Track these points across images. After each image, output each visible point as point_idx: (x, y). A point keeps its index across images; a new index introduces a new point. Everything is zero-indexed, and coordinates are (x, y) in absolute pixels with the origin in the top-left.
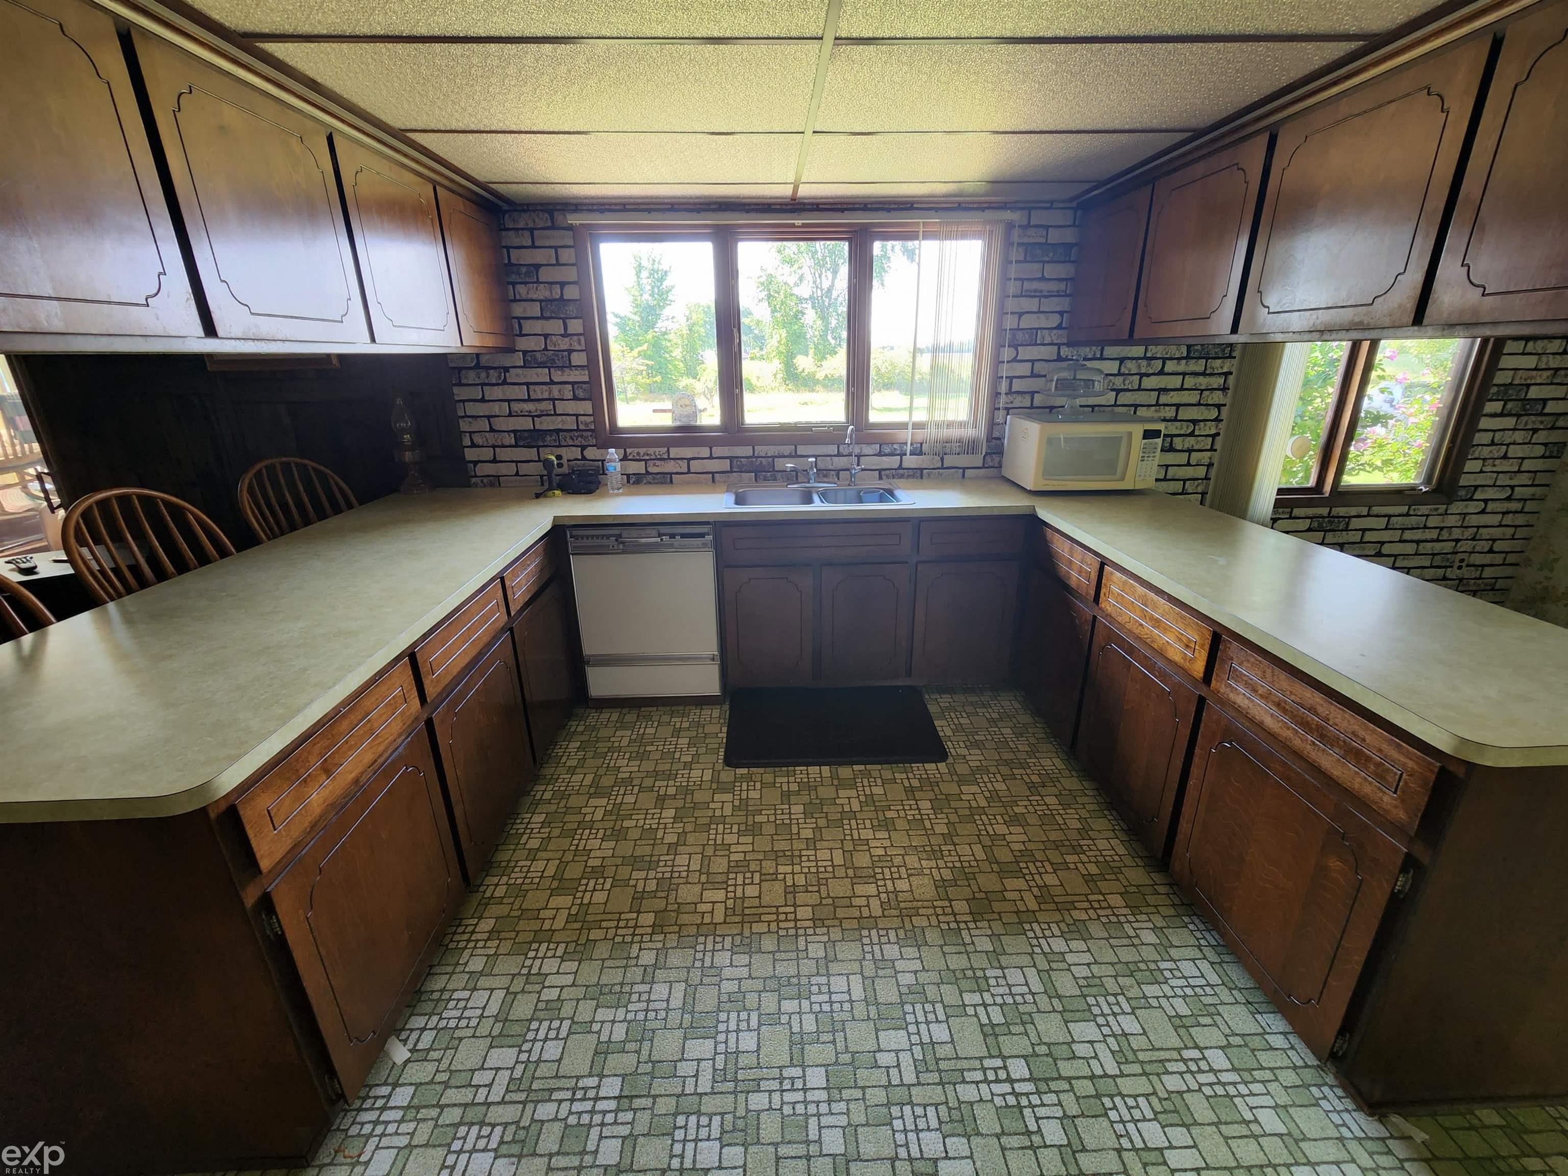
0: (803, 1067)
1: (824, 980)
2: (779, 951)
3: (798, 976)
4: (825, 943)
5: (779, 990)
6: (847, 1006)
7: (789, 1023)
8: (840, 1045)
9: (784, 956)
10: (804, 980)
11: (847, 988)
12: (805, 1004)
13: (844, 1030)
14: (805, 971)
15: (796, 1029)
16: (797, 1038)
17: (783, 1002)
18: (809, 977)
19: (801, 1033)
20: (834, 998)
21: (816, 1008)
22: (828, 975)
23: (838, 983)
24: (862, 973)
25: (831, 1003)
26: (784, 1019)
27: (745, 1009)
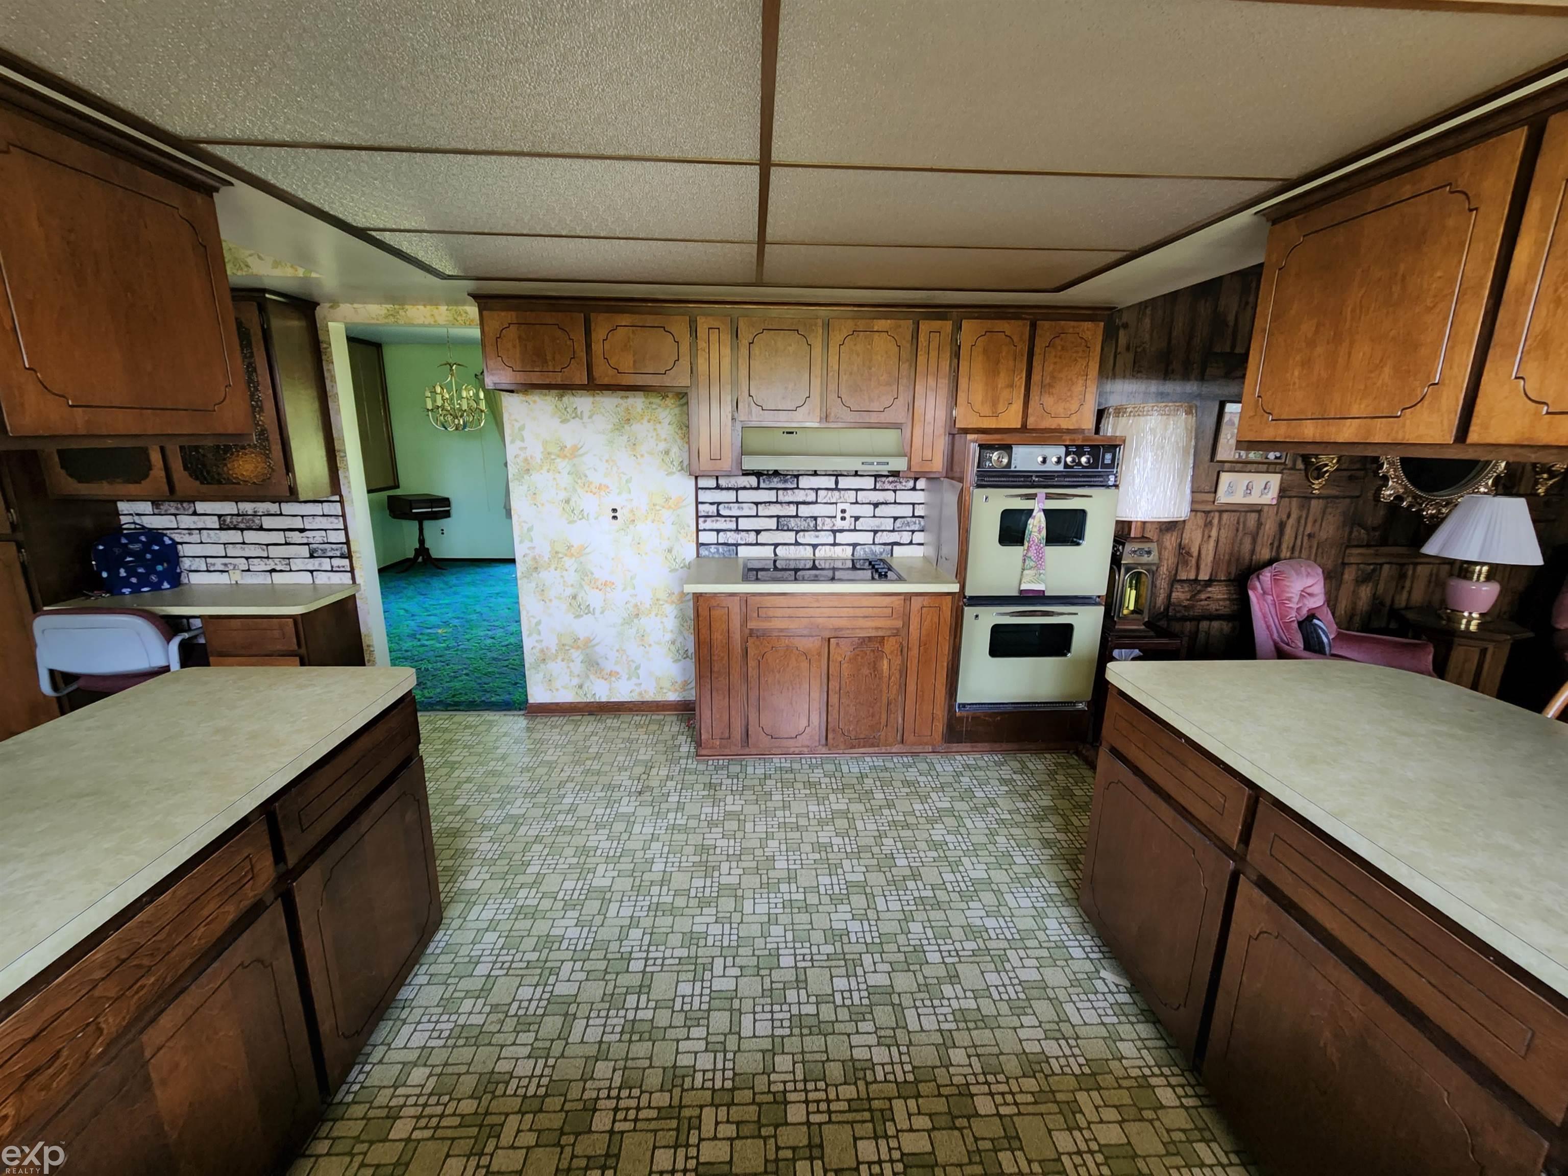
0: (796, 967)
1: (778, 1032)
2: (823, 1062)
3: (802, 1035)
4: (774, 1071)
5: (819, 1022)
6: (758, 1009)
7: (808, 996)
8: (767, 980)
9: (818, 1057)
10: (796, 1031)
11: (757, 1024)
12: (794, 1010)
13: (763, 990)
14: (796, 1040)
15: (803, 992)
16: (802, 985)
17: (816, 1012)
18: (791, 1035)
19: (798, 988)
20: (769, 1016)
21: (785, 1008)
22: (773, 1036)
23: (764, 1028)
24: (740, 1038)
25: (772, 1012)
26: (813, 999)
27: (848, 1007)
